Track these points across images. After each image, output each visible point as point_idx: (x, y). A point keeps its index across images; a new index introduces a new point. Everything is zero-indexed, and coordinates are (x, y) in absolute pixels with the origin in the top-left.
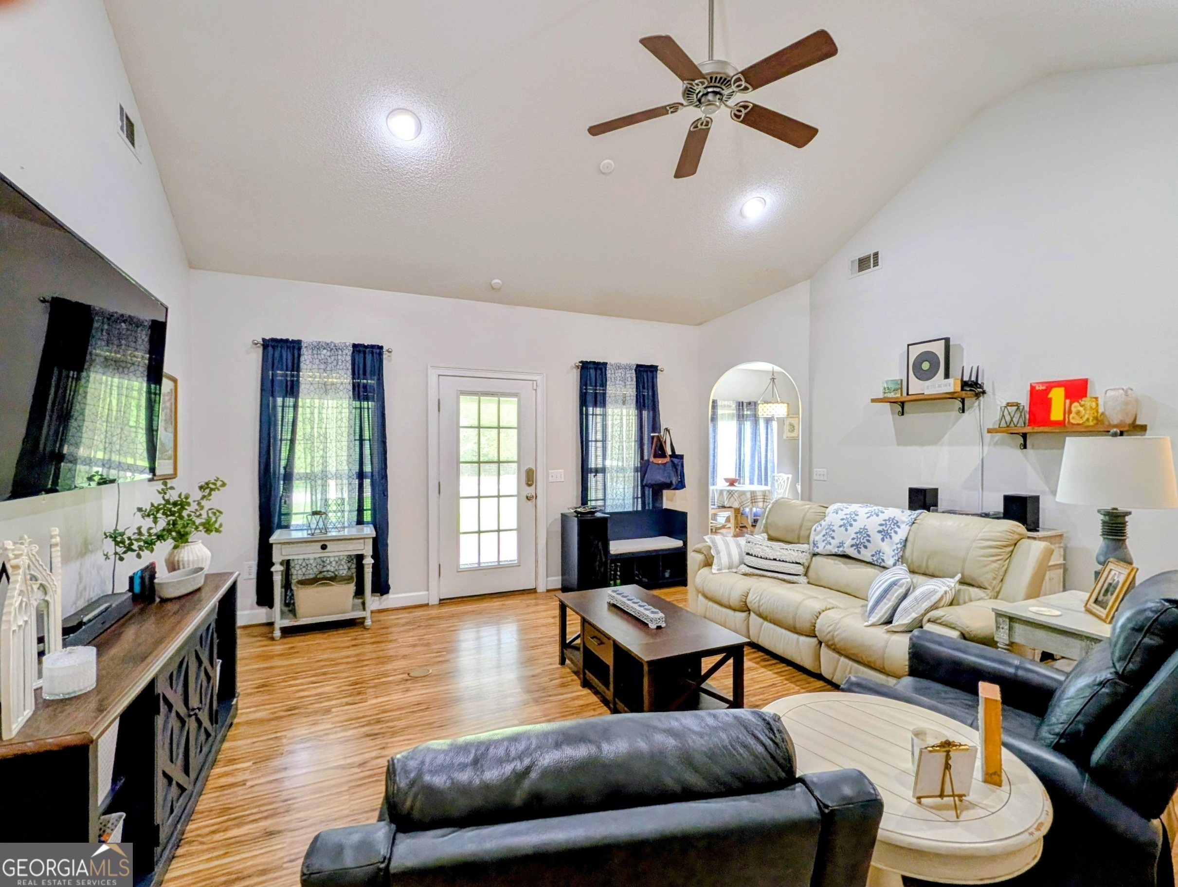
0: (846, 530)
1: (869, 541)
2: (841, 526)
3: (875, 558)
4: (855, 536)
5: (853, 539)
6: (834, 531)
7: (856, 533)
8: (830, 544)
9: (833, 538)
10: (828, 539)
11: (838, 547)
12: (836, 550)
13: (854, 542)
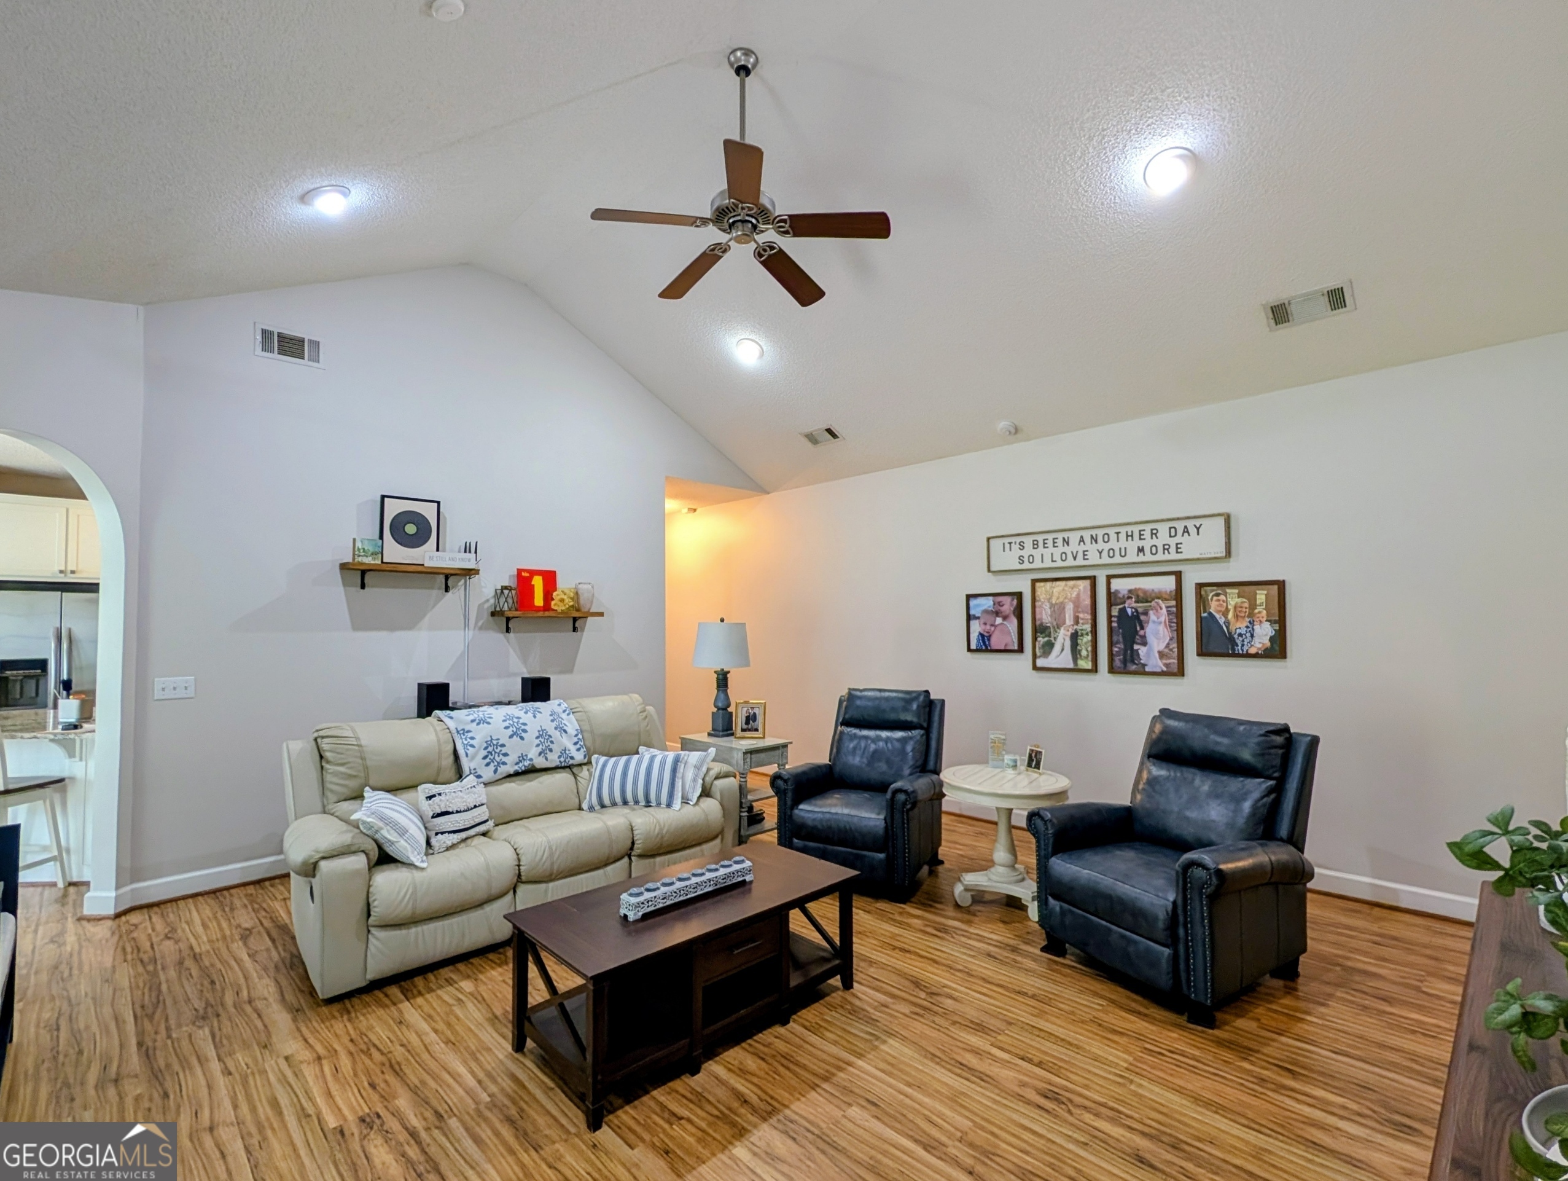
0: (522, 738)
1: (552, 742)
2: (511, 737)
3: (562, 759)
4: (537, 742)
5: (538, 746)
6: (503, 746)
7: (537, 738)
8: (504, 763)
9: (506, 755)
10: (498, 759)
11: (517, 764)
12: (516, 768)
13: (539, 749)
